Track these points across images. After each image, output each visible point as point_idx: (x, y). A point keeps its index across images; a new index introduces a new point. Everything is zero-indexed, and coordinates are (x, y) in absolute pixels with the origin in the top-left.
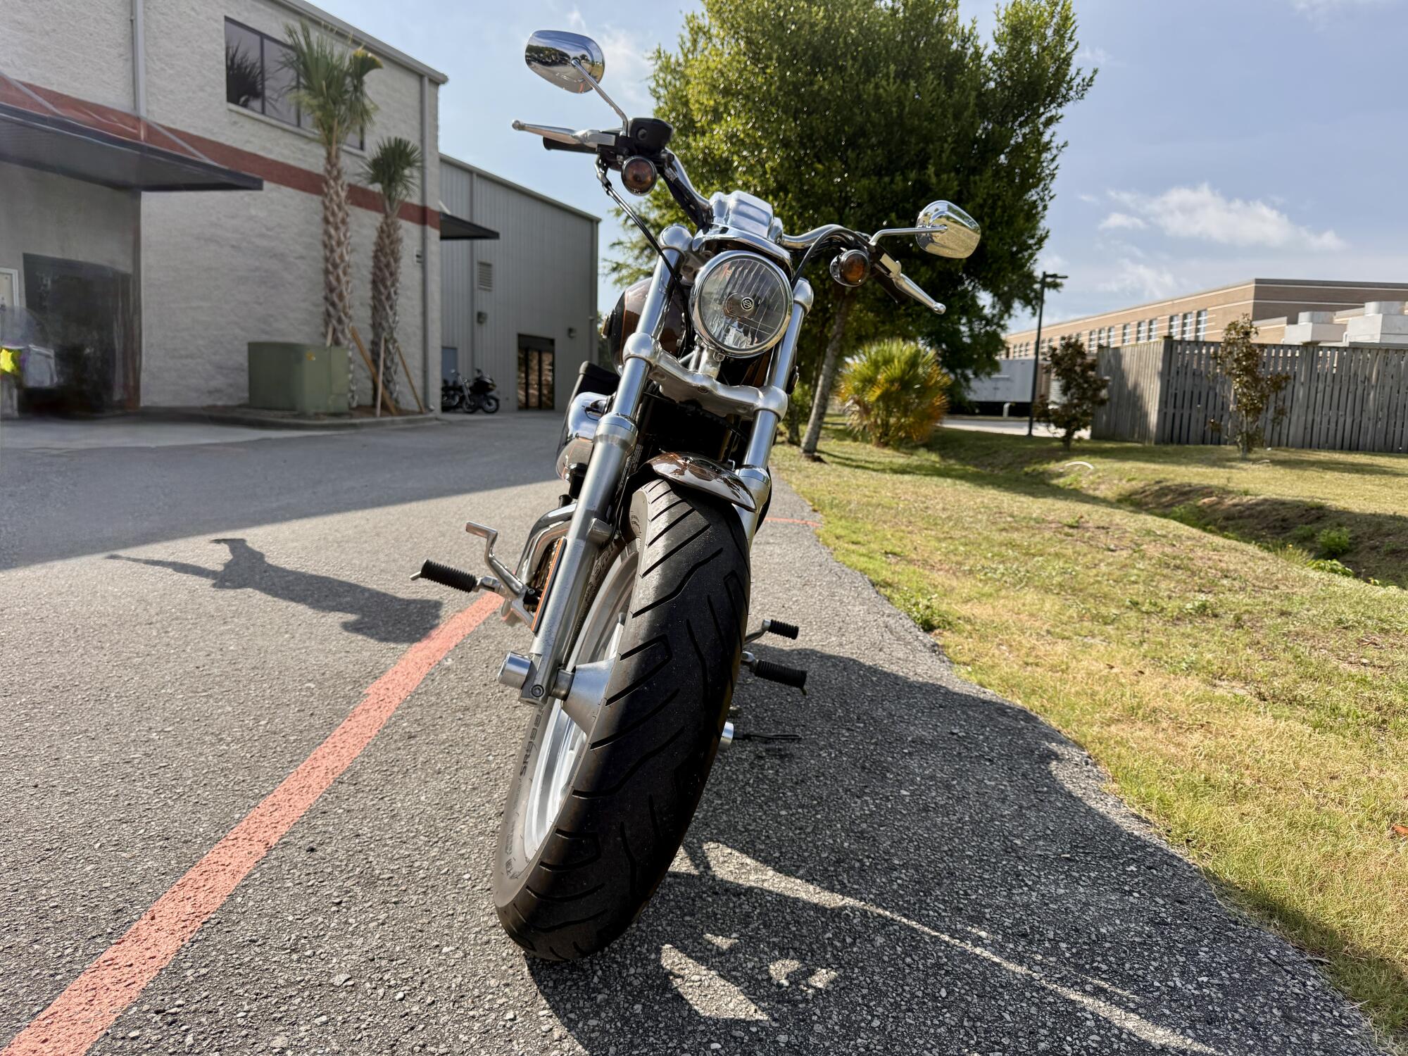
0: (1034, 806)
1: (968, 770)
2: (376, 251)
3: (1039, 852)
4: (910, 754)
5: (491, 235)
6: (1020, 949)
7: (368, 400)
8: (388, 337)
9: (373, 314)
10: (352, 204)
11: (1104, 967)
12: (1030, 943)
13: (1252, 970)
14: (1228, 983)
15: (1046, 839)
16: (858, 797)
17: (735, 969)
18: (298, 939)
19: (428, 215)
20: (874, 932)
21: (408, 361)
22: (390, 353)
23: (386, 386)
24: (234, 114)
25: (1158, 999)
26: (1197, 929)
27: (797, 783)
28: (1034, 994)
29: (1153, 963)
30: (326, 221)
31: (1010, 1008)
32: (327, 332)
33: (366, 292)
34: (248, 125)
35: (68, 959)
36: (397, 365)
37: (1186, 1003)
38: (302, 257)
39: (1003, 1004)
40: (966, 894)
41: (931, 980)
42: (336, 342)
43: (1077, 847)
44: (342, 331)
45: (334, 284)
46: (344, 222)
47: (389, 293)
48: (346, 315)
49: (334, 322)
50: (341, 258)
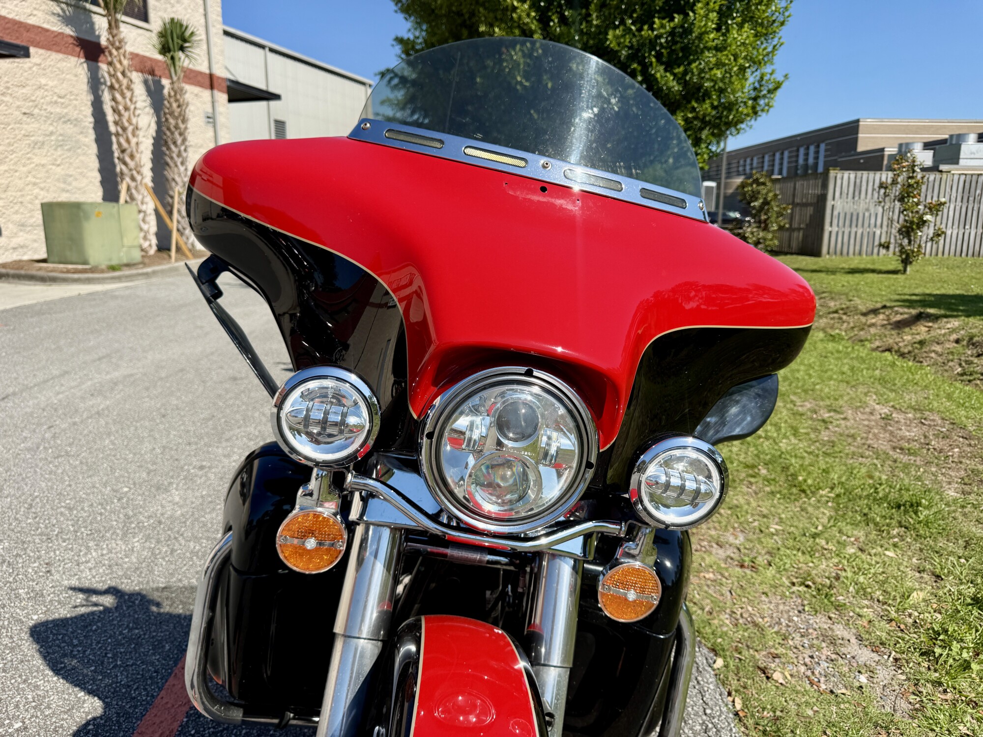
2: (165, 114)
5: (273, 96)
8: (181, 190)
19: (215, 81)
23: (182, 234)
30: (113, 88)
32: (121, 189)
42: (131, 198)
44: (136, 188)
45: (125, 145)
46: (129, 88)
47: (180, 152)
48: (138, 172)
49: (128, 179)
50: (129, 121)
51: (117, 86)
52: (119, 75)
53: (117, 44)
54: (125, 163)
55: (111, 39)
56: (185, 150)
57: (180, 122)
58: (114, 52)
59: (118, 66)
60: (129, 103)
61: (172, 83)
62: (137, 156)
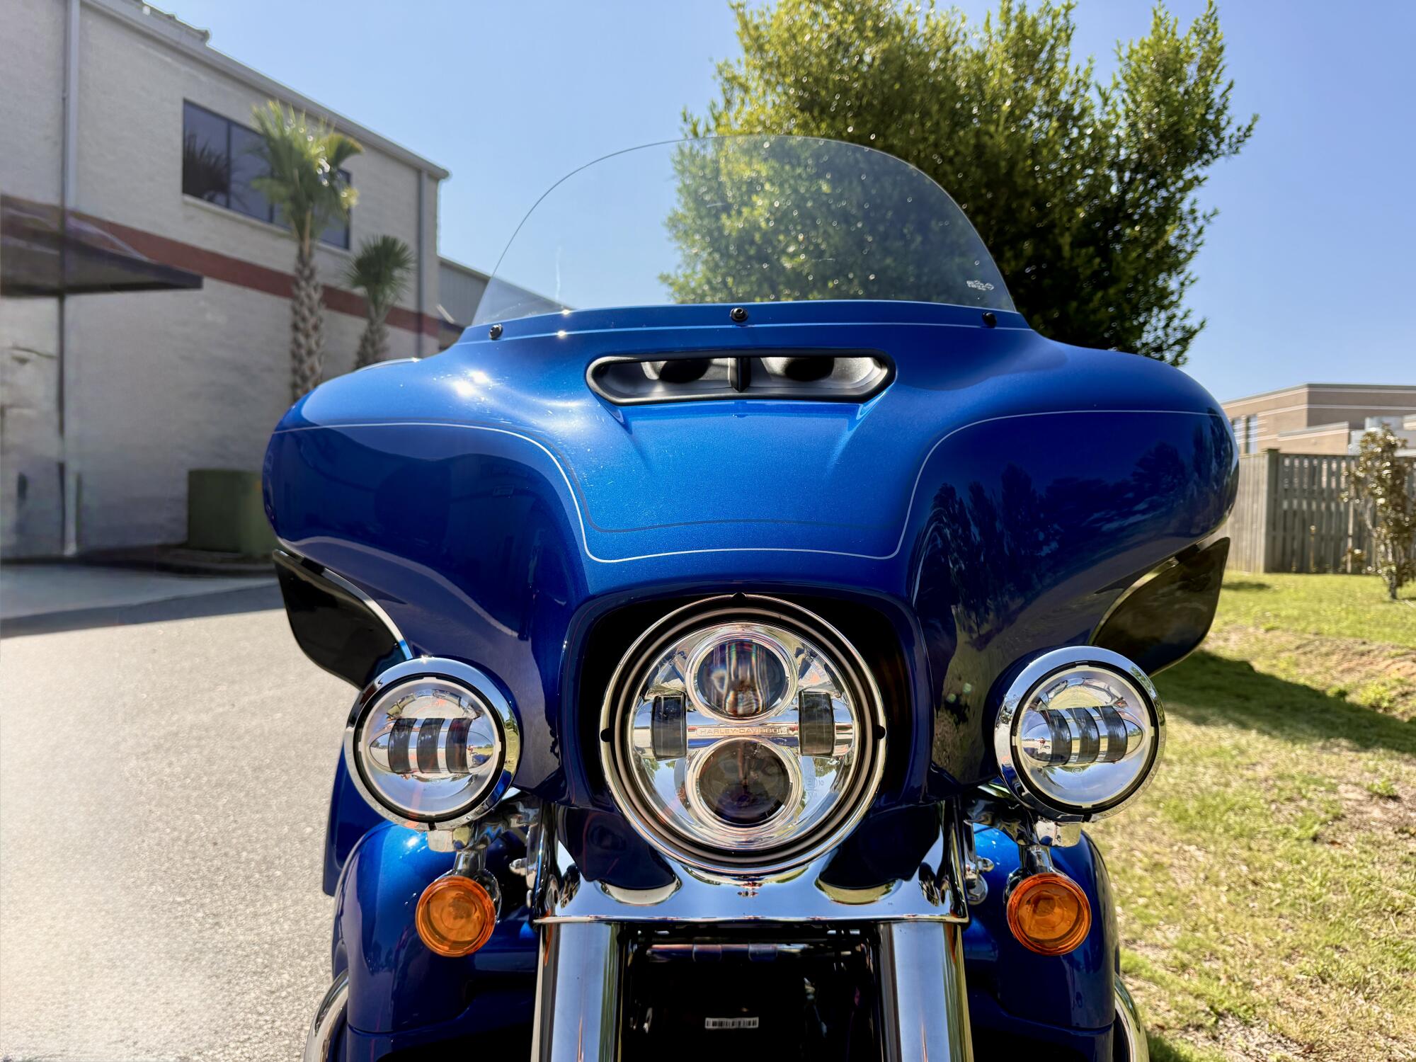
10: (329, 308)
19: (426, 322)
24: (189, 208)
30: (295, 327)
34: (208, 220)
38: (270, 369)
46: (316, 328)
50: (312, 369)
51: (301, 325)
52: (306, 313)
53: (307, 272)
55: (300, 266)
58: (303, 284)
59: (306, 300)
60: (314, 347)
61: (372, 323)
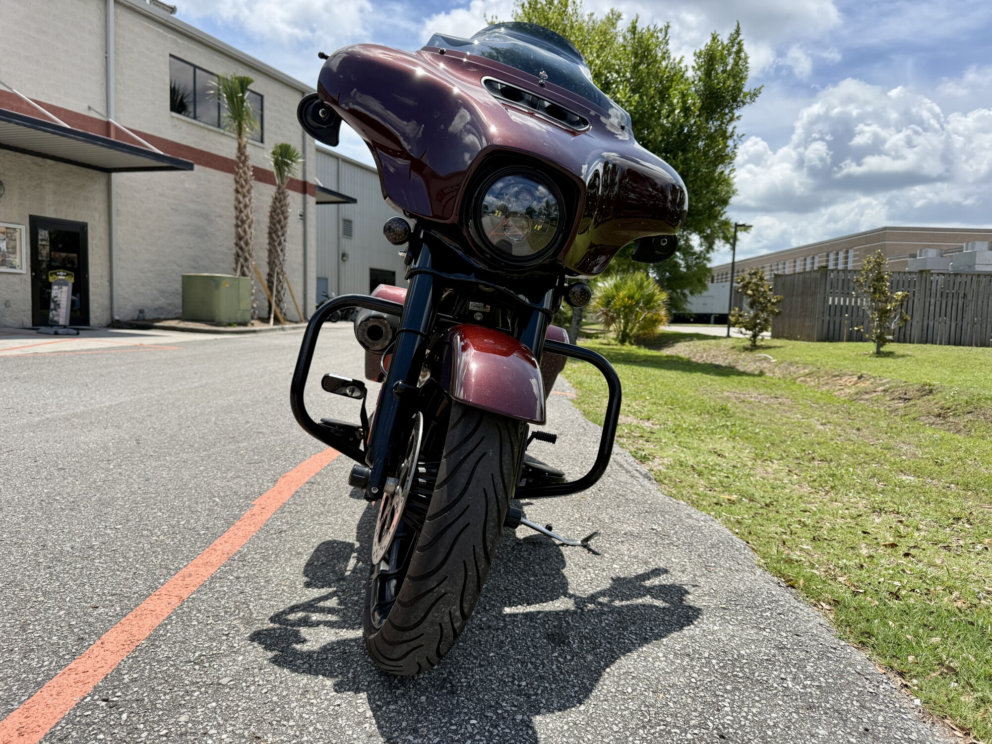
0: (704, 575)
1: (661, 552)
2: (272, 212)
3: (704, 604)
4: (622, 542)
5: (351, 200)
6: (685, 663)
7: (265, 315)
8: (279, 271)
9: (269, 255)
10: (255, 179)
11: (741, 675)
12: (692, 660)
13: (842, 677)
14: (824, 685)
15: (709, 596)
16: (584, 569)
17: (491, 675)
18: (200, 656)
19: (308, 187)
20: (586, 653)
21: (293, 287)
22: (280, 281)
23: (278, 305)
24: (175, 120)
25: (775, 695)
26: (807, 652)
27: (543, 560)
28: (691, 691)
29: (774, 672)
30: (237, 191)
31: (673, 699)
32: (237, 267)
33: (266, 240)
34: (184, 127)
35: (46, 668)
36: (285, 289)
37: (794, 698)
38: (220, 216)
39: (669, 697)
40: (651, 629)
41: (623, 682)
42: (243, 274)
43: (731, 600)
44: (248, 267)
45: (242, 234)
46: (249, 191)
47: (280, 241)
48: (250, 255)
49: (242, 260)
50: (247, 216)
51: (240, 190)
52: (244, 183)
53: (243, 158)
54: (241, 249)
55: (239, 155)
56: (285, 241)
57: (282, 218)
58: (241, 165)
59: (243, 175)
60: (248, 203)
62: (251, 243)
